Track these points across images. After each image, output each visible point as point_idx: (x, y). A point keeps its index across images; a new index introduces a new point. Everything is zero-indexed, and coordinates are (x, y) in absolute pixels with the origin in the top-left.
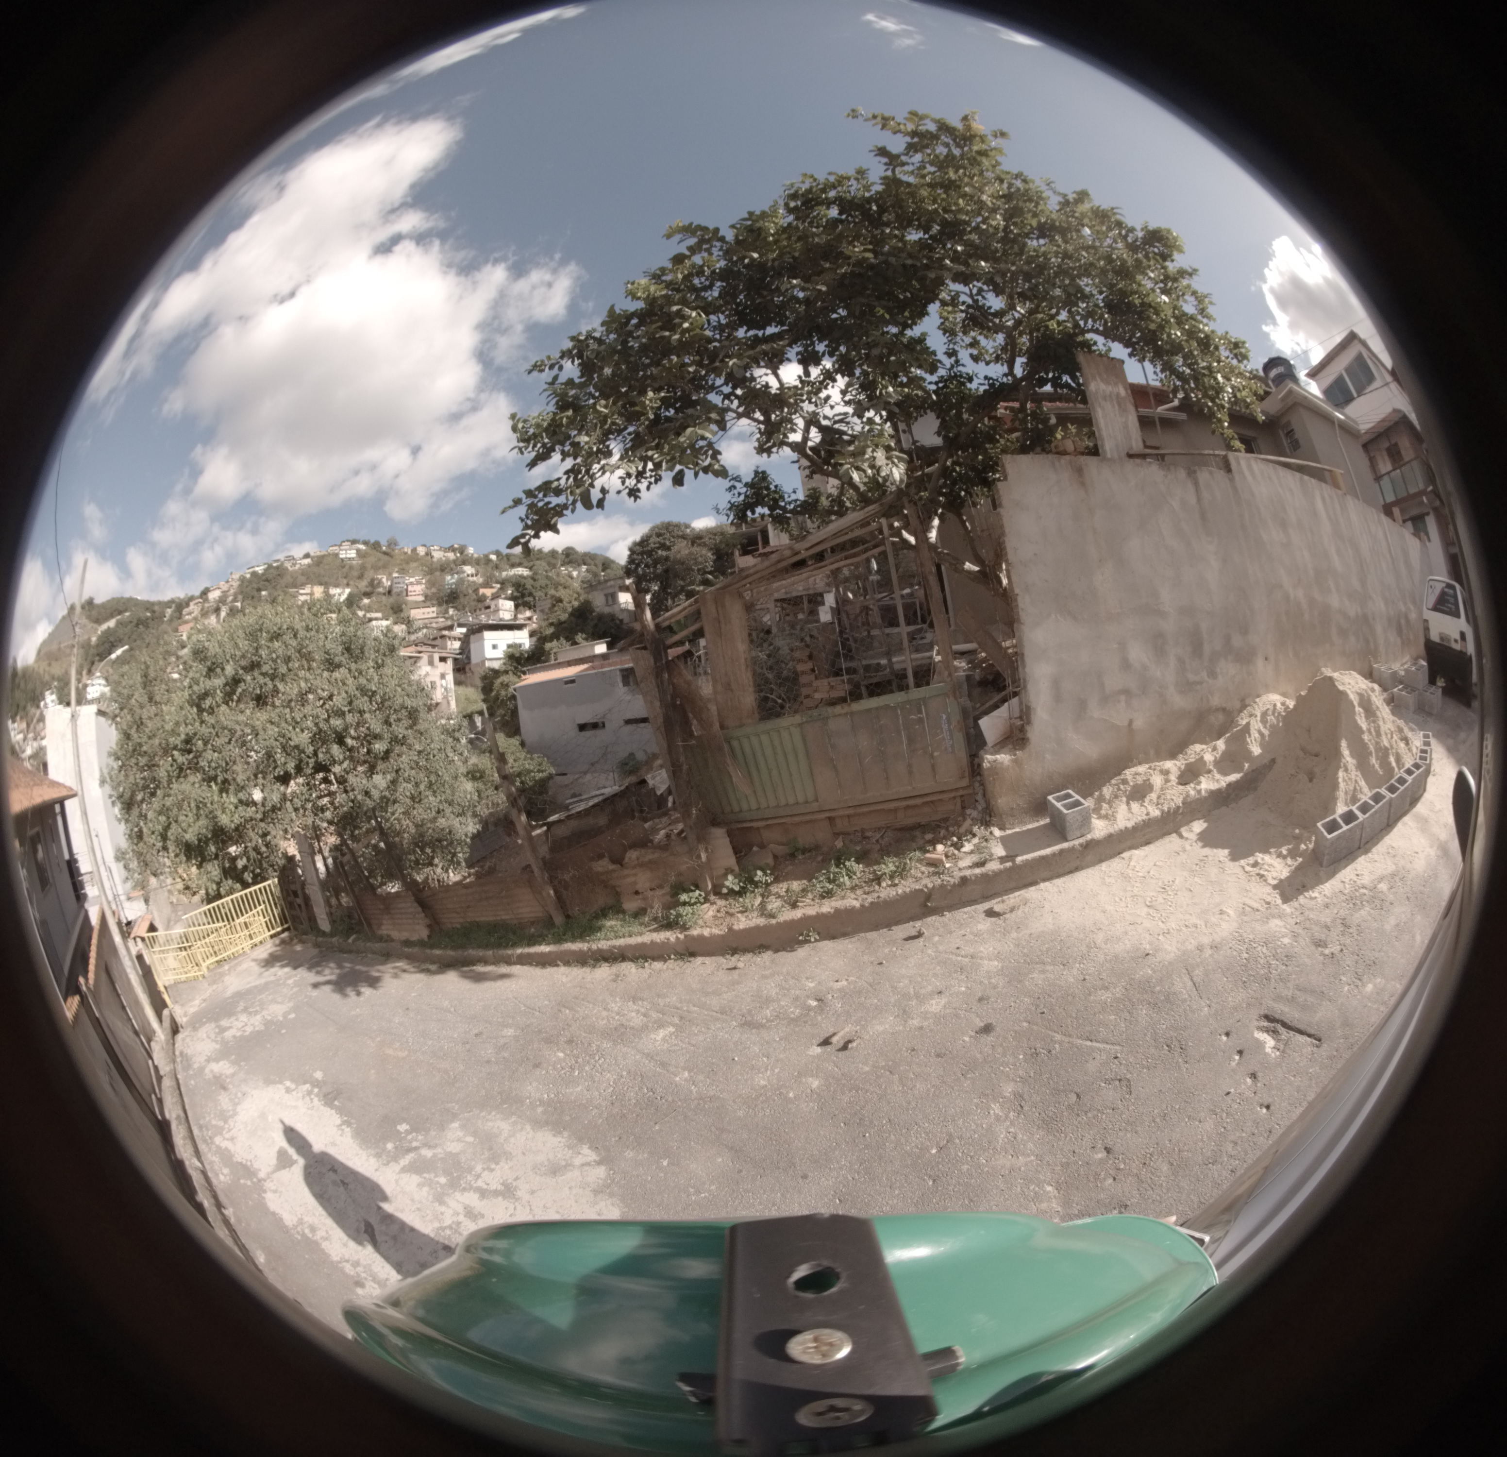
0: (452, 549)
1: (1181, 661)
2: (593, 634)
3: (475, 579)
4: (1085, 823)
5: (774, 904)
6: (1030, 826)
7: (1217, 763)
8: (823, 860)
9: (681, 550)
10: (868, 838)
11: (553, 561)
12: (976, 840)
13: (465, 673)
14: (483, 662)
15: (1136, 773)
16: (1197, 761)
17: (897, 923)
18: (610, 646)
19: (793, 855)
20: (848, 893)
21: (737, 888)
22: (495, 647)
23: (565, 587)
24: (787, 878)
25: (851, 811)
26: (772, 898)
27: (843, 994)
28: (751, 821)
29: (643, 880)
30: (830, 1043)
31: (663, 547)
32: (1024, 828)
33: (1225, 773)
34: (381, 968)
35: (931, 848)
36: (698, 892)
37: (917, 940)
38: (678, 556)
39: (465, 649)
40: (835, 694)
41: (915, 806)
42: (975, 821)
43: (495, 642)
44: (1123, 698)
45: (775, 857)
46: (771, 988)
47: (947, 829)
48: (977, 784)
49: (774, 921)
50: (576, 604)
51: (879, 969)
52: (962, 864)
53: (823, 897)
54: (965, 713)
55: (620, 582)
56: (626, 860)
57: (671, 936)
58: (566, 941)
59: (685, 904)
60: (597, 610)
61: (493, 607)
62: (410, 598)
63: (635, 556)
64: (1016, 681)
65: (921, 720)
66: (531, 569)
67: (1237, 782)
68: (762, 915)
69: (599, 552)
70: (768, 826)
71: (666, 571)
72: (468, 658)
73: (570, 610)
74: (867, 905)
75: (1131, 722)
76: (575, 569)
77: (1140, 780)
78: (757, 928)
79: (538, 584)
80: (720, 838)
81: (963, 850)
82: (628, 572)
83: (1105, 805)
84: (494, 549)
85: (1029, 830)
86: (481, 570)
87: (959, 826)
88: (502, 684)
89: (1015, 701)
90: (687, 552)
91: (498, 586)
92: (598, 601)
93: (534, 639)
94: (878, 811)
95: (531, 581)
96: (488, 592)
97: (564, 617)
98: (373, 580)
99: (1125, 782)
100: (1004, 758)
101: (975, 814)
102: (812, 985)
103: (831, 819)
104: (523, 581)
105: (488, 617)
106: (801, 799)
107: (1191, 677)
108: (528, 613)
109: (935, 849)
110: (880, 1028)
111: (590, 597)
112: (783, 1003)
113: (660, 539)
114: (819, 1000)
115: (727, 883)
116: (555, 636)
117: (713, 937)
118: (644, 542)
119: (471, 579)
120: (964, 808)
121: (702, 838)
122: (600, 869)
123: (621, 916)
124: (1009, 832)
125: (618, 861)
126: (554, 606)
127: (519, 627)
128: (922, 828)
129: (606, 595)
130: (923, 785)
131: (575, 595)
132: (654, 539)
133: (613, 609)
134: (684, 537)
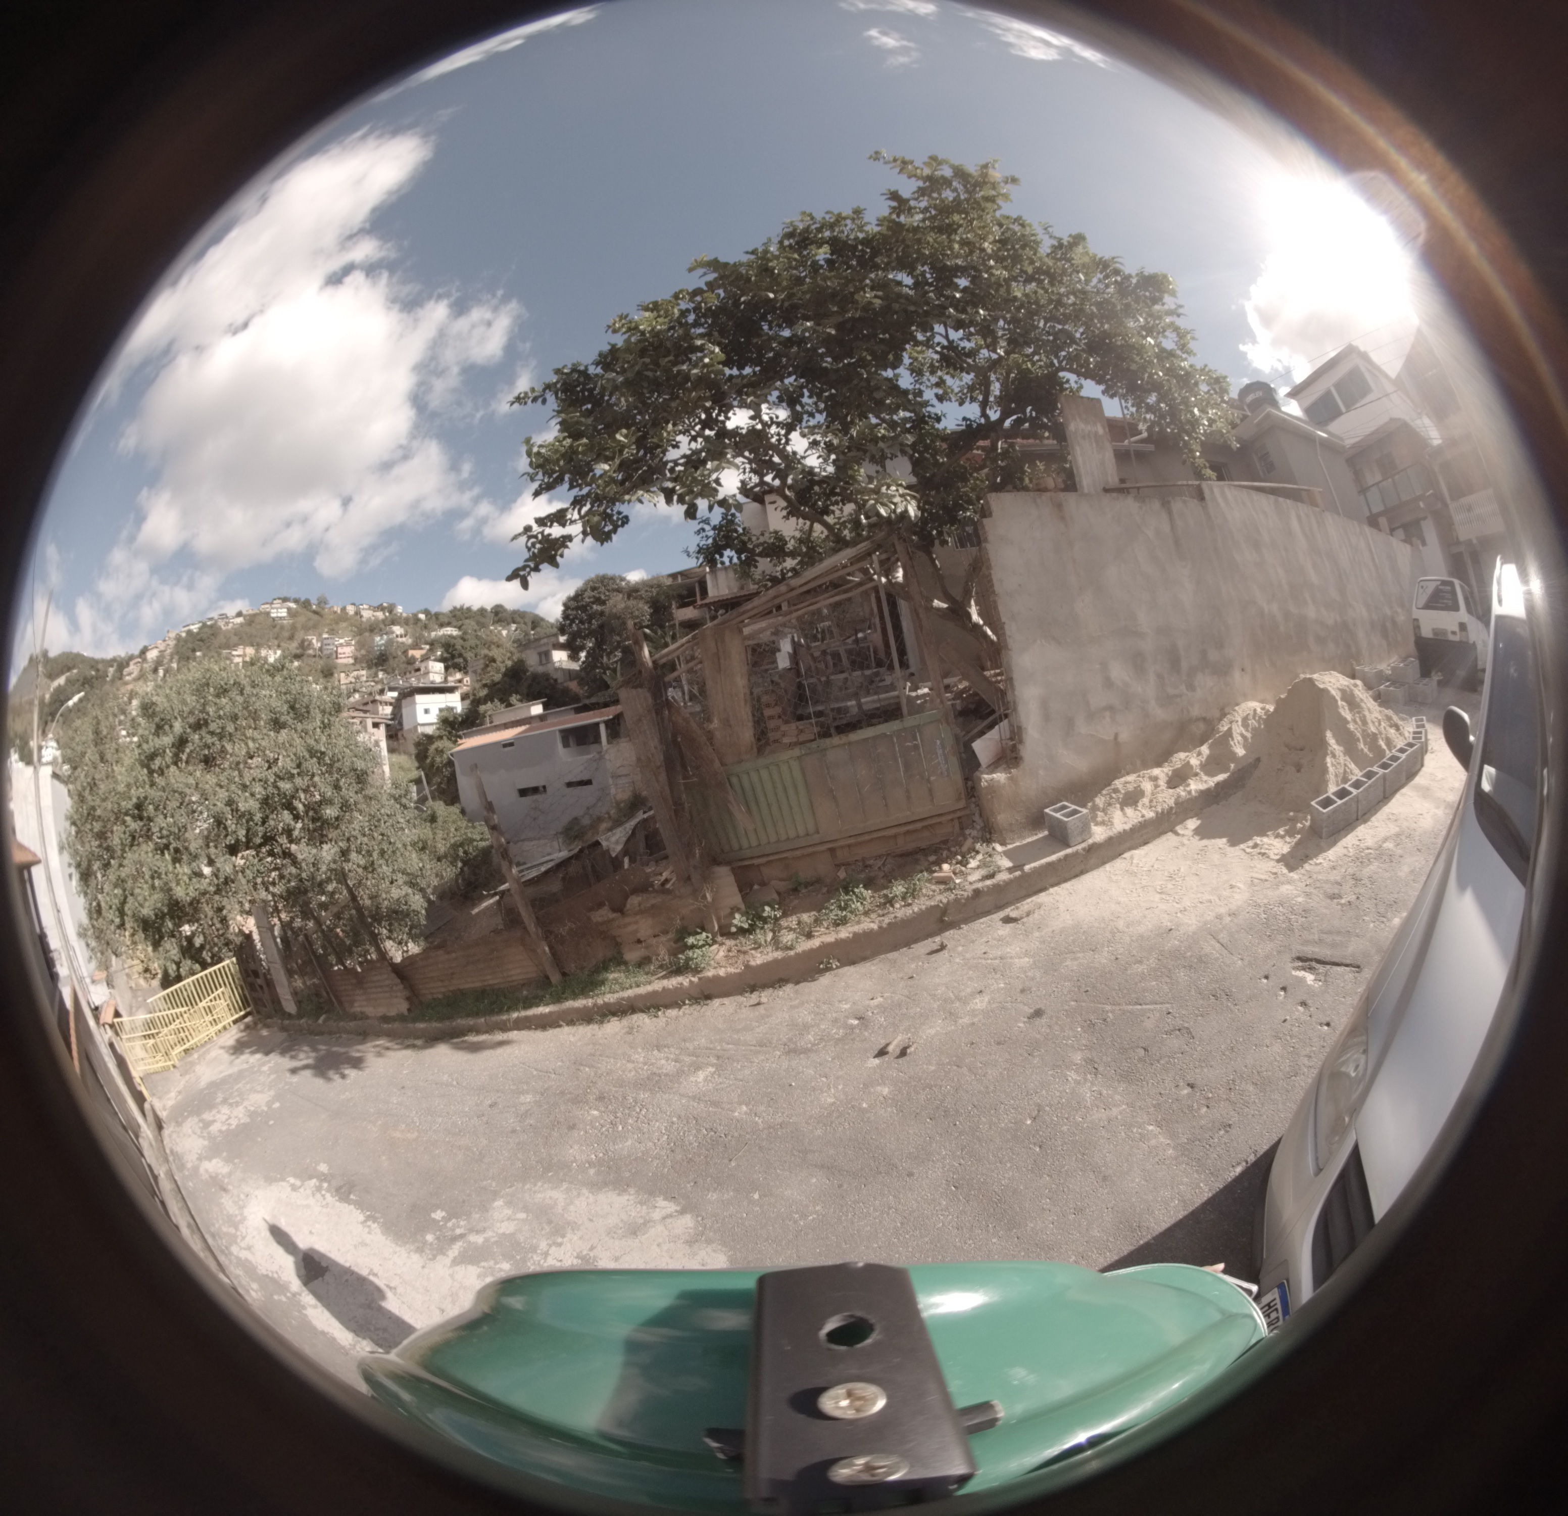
0: (381, 608)
1: (1160, 677)
2: (528, 695)
3: (404, 639)
4: (1085, 830)
5: (787, 938)
6: (1030, 840)
7: (1203, 766)
8: (828, 892)
9: (617, 603)
10: (870, 866)
11: (482, 620)
12: (980, 857)
13: (398, 739)
14: (415, 728)
15: (1125, 782)
16: (1184, 766)
17: (916, 941)
18: (546, 706)
19: (795, 890)
20: (862, 918)
21: (746, 926)
22: (427, 711)
23: (498, 646)
24: (795, 911)
25: (852, 841)
26: (783, 931)
27: (882, 1009)
28: (752, 858)
29: (644, 927)
30: (887, 1053)
31: (598, 601)
32: (1024, 842)
33: (1211, 774)
34: (360, 1047)
35: (937, 868)
36: (704, 934)
37: (941, 953)
38: (614, 611)
39: (397, 715)
40: (803, 738)
41: (915, 831)
42: (976, 840)
43: (426, 707)
44: (1107, 714)
45: (779, 893)
46: (804, 1015)
47: (949, 850)
48: (973, 806)
49: (792, 953)
50: (509, 663)
51: (910, 982)
52: (971, 878)
53: (838, 925)
54: (957, 738)
55: (553, 639)
56: (628, 906)
57: (684, 981)
58: (567, 999)
59: (693, 947)
60: (531, 669)
61: (423, 669)
62: (340, 661)
63: (570, 612)
64: (1006, 705)
65: (916, 747)
66: (460, 628)
67: (1225, 782)
68: (777, 949)
69: (528, 610)
70: (769, 862)
71: (601, 627)
72: (401, 723)
73: (503, 670)
74: (884, 926)
75: (1116, 736)
76: (504, 628)
77: (1130, 788)
78: (776, 961)
79: (467, 645)
80: (725, 878)
81: (969, 866)
82: (562, 630)
83: (1099, 813)
84: (423, 608)
85: (1029, 843)
86: (410, 631)
87: (961, 846)
88: (436, 750)
89: (1005, 724)
90: (623, 605)
91: (428, 647)
92: (532, 660)
93: (468, 702)
94: (879, 838)
95: (461, 642)
96: (417, 654)
97: (498, 677)
98: (303, 641)
99: (1116, 791)
100: (1000, 777)
101: (974, 833)
102: (847, 1006)
103: (832, 850)
104: (453, 641)
105: (418, 680)
106: (802, 832)
107: (1171, 691)
108: (458, 676)
109: (941, 868)
110: (932, 1032)
111: (524, 656)
112: (823, 1027)
113: (595, 593)
114: (860, 1018)
115: (735, 922)
116: (489, 698)
117: (729, 976)
118: (578, 596)
119: (400, 640)
120: (962, 829)
121: (706, 878)
122: (600, 920)
123: (623, 968)
124: (1010, 847)
125: (620, 909)
126: (487, 666)
127: (451, 690)
128: (924, 851)
129: (540, 654)
130: (922, 809)
131: (509, 655)
132: (589, 593)
133: (549, 668)
134: (619, 591)
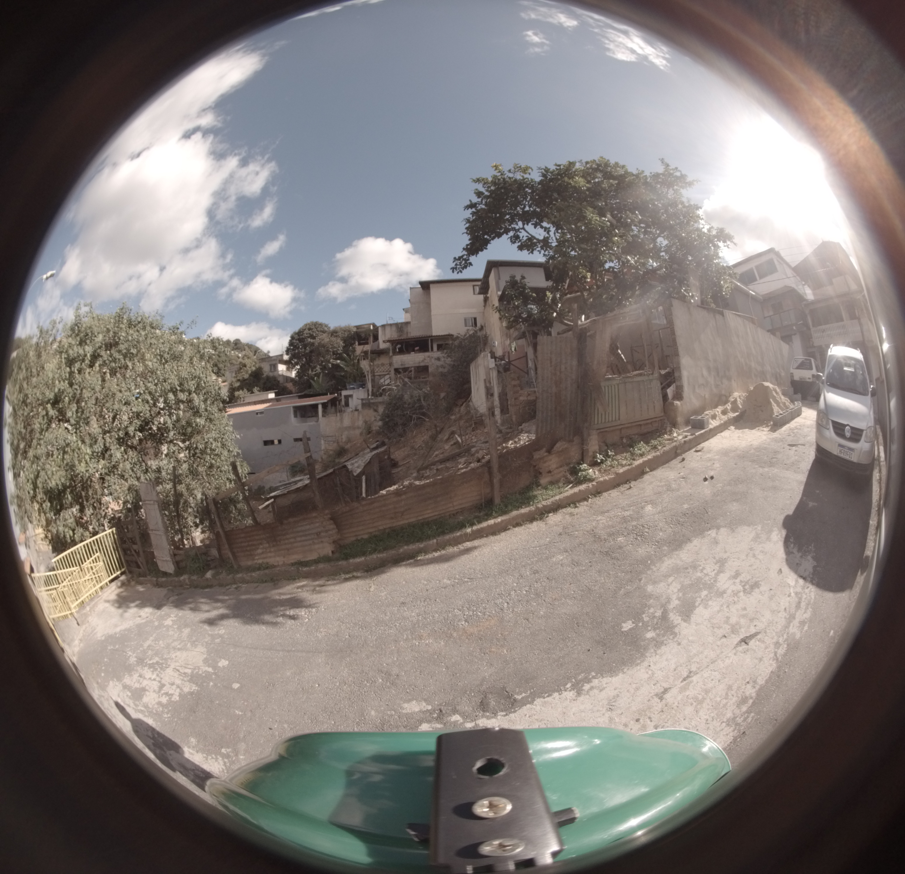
2: (265, 388)
7: (731, 409)
9: (323, 339)
16: (725, 409)
18: (277, 394)
23: (248, 358)
30: (707, 479)
31: (312, 336)
33: (734, 413)
38: (321, 343)
44: (703, 387)
50: (254, 369)
60: (266, 374)
64: (674, 378)
67: (738, 415)
71: (312, 351)
73: (250, 372)
75: (705, 395)
77: (712, 414)
78: (628, 470)
79: (221, 359)
81: (674, 435)
87: (666, 430)
90: (327, 340)
92: (266, 368)
97: (246, 376)
109: (664, 436)
111: (262, 366)
113: (310, 332)
116: (240, 388)
118: (300, 333)
123: (540, 488)
126: (241, 369)
129: (271, 365)
131: (254, 363)
132: (307, 331)
133: (275, 374)
134: (324, 332)
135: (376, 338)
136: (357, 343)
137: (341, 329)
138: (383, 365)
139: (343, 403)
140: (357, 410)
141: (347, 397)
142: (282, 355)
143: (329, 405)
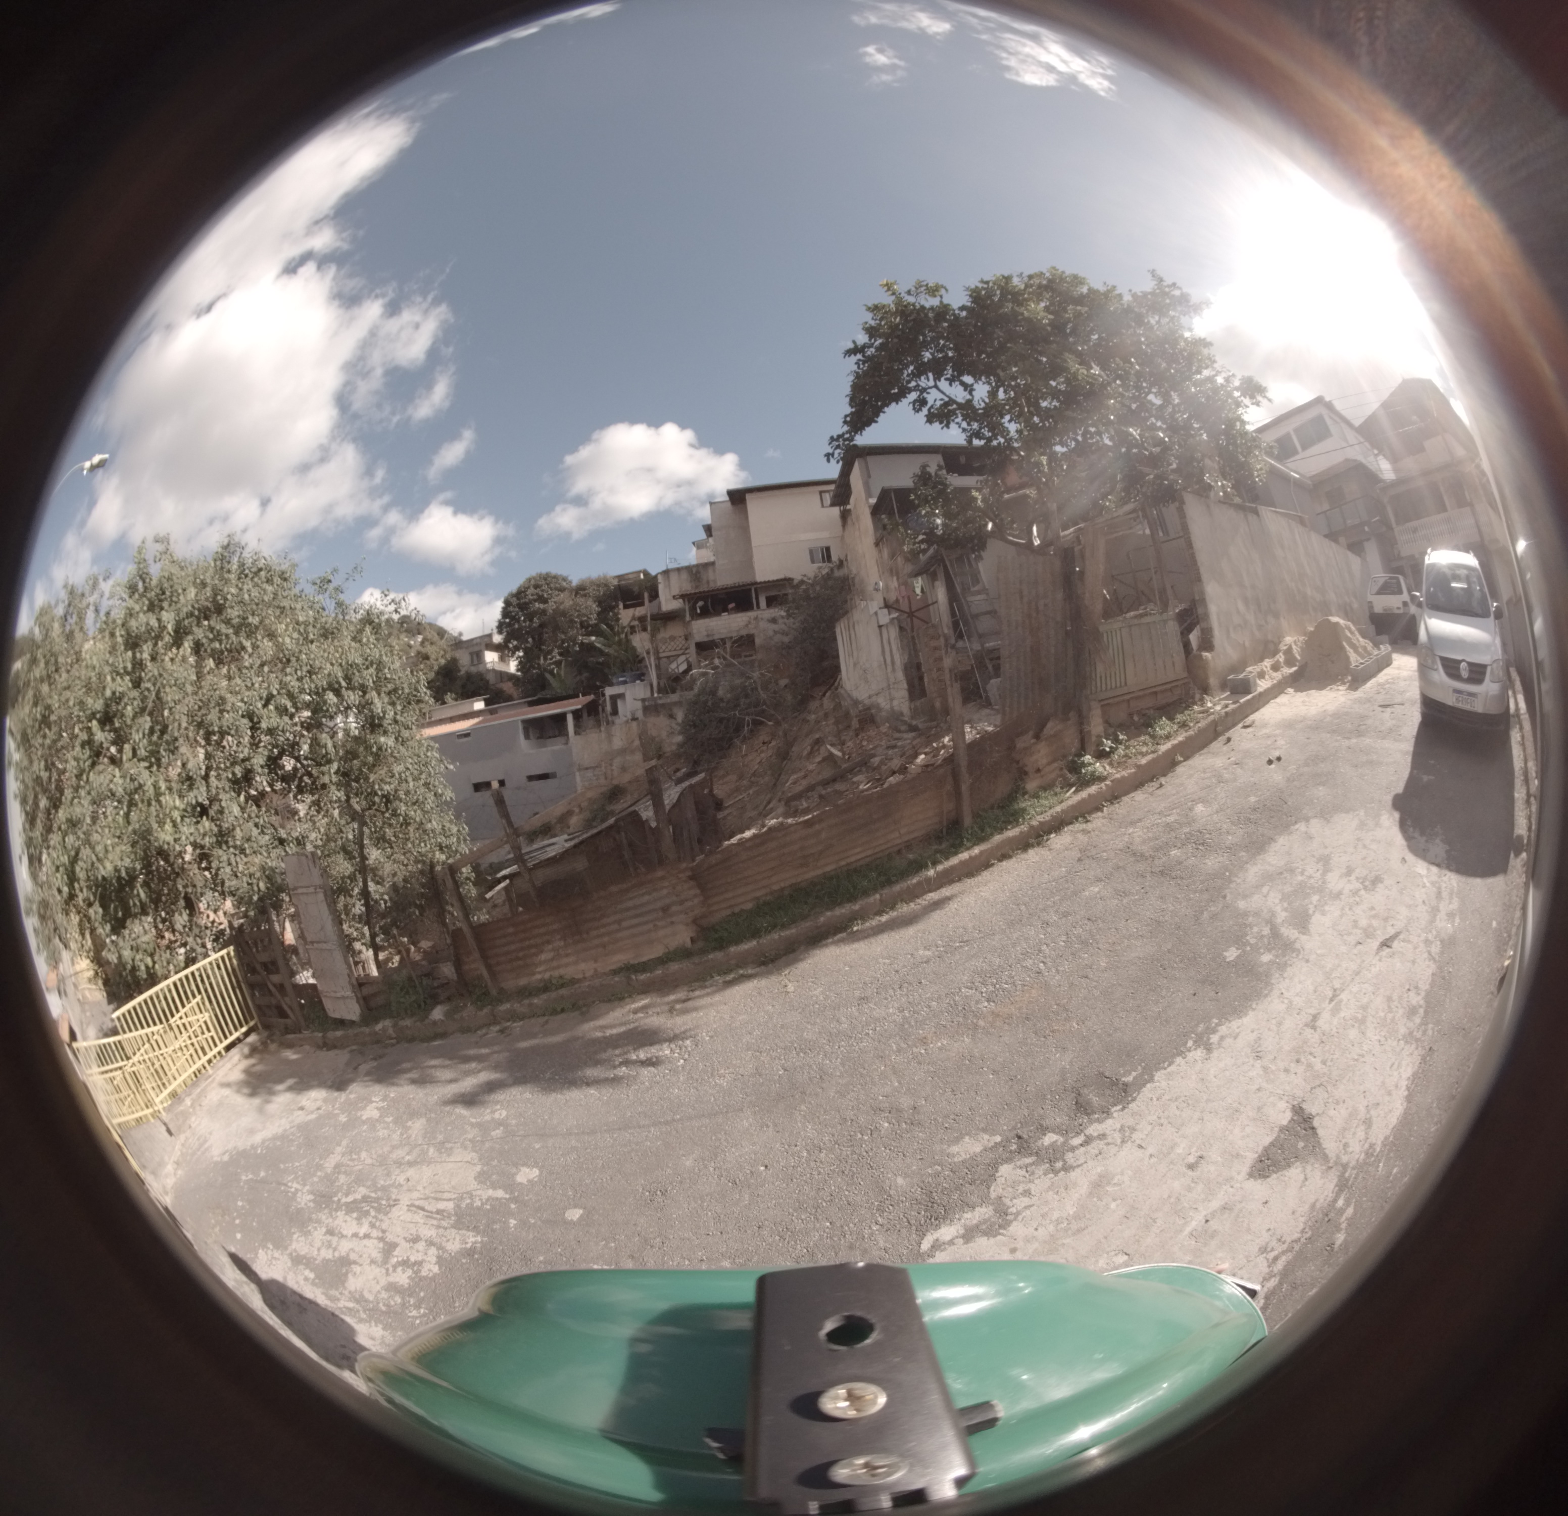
2: (462, 694)
7: (1284, 663)
9: (561, 601)
18: (488, 703)
27: (1241, 758)
31: (541, 599)
33: (1289, 667)
38: (558, 609)
44: (1240, 629)
50: (443, 661)
59: (1087, 764)
60: (464, 669)
71: (543, 626)
73: (436, 668)
81: (1208, 705)
90: (568, 604)
92: (464, 659)
97: (433, 674)
109: (1194, 708)
111: (457, 655)
113: (537, 591)
114: (1237, 764)
118: (520, 593)
120: (1187, 691)
129: (471, 654)
132: (531, 590)
133: (481, 668)
134: (562, 590)
135: (654, 595)
136: (621, 606)
137: (592, 583)
138: (672, 638)
139: (609, 708)
140: (634, 719)
141: (614, 698)
142: (490, 636)
143: (585, 715)
